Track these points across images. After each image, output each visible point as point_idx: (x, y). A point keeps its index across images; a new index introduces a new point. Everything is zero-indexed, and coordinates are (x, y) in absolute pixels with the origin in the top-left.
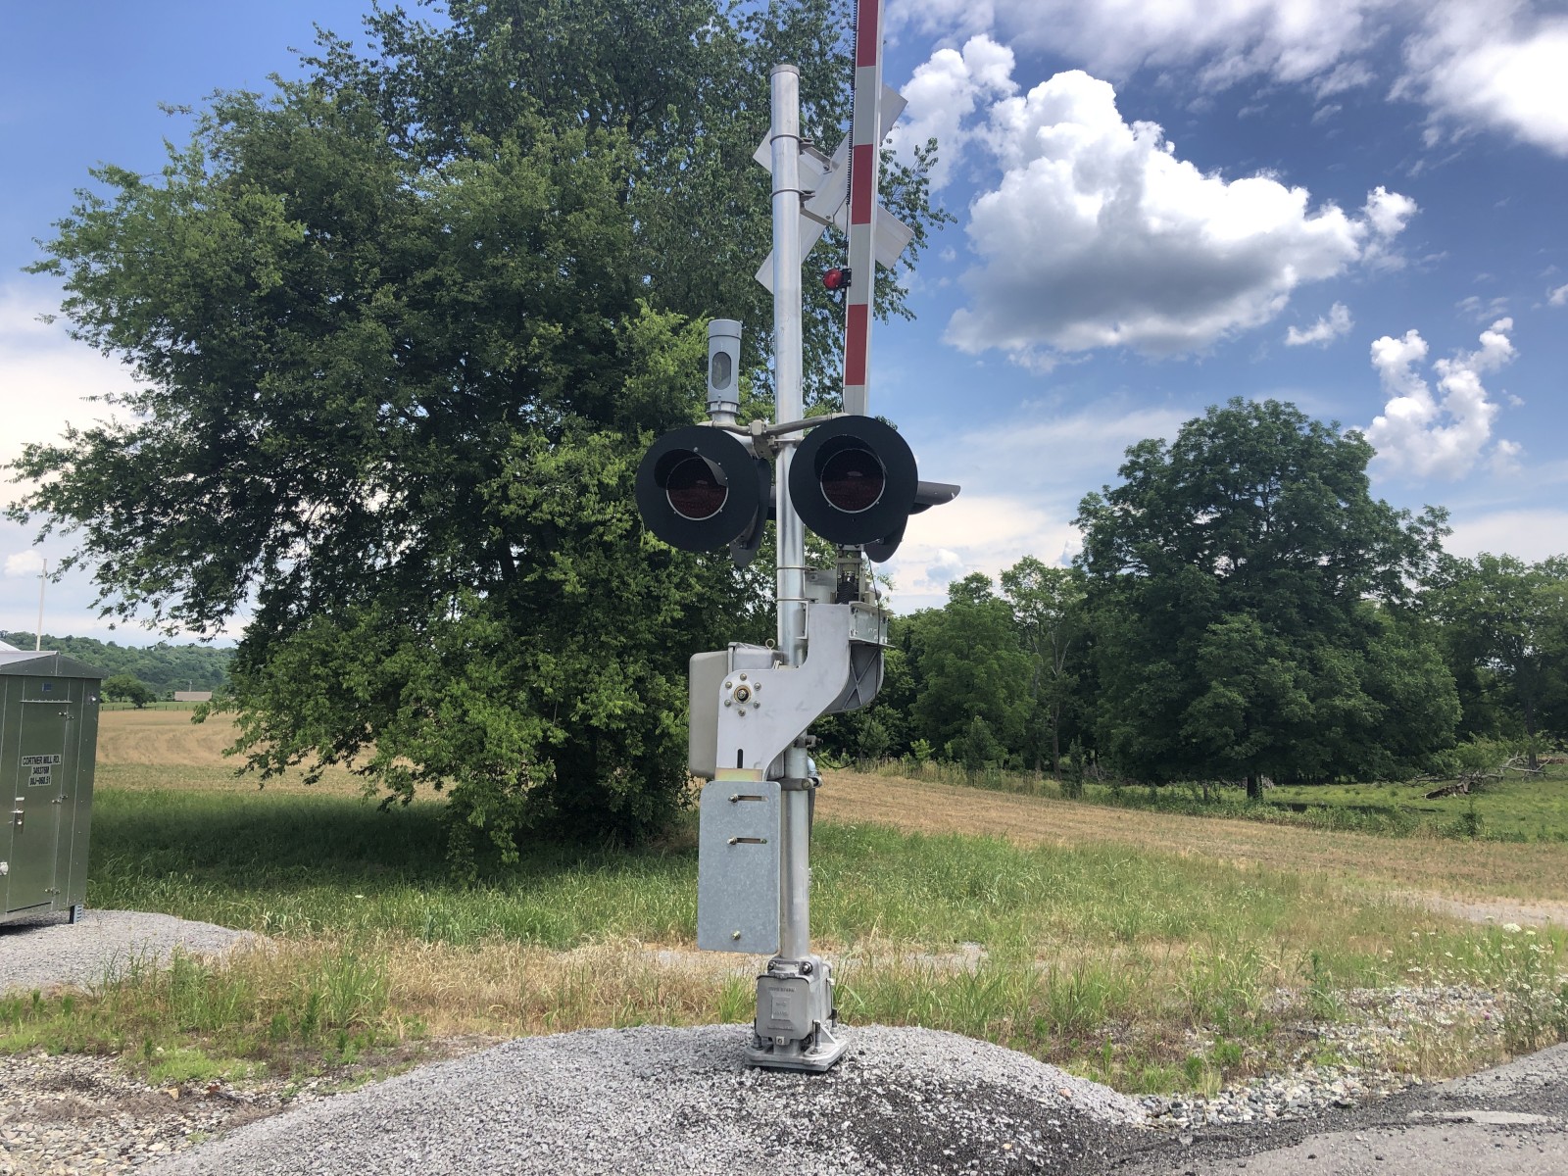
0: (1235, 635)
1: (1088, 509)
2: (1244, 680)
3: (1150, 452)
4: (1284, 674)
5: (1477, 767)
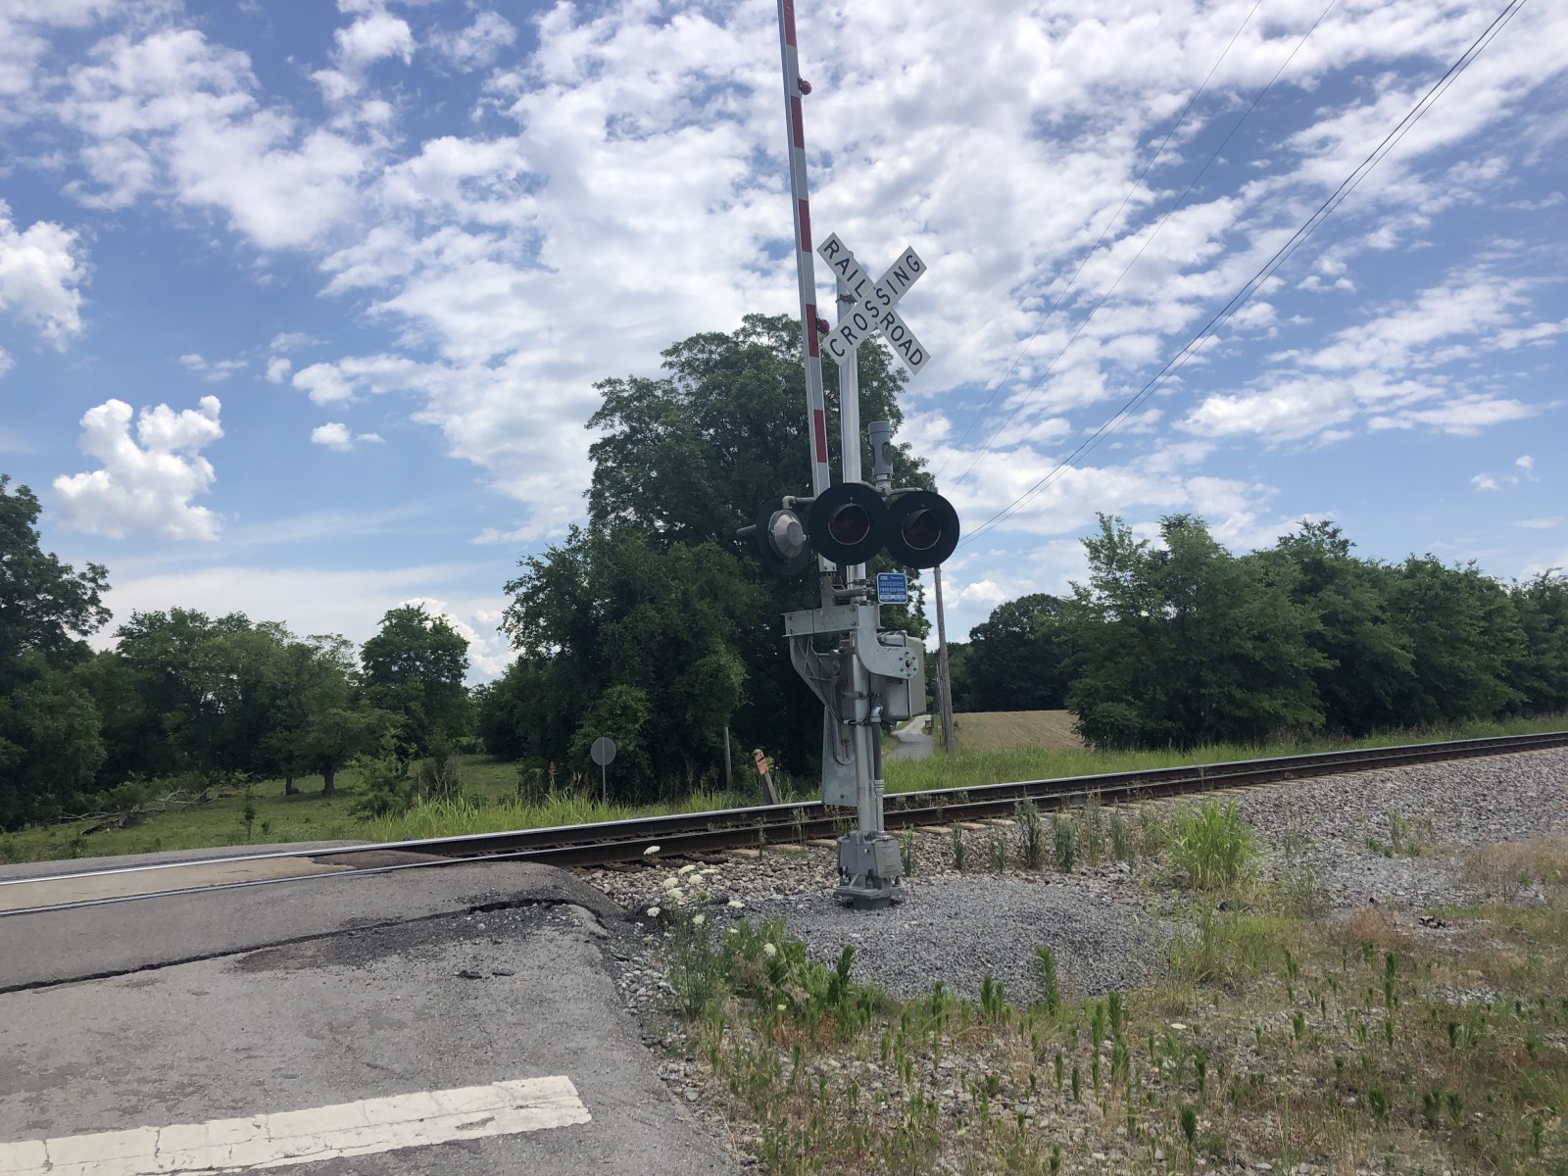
5: (135, 802)
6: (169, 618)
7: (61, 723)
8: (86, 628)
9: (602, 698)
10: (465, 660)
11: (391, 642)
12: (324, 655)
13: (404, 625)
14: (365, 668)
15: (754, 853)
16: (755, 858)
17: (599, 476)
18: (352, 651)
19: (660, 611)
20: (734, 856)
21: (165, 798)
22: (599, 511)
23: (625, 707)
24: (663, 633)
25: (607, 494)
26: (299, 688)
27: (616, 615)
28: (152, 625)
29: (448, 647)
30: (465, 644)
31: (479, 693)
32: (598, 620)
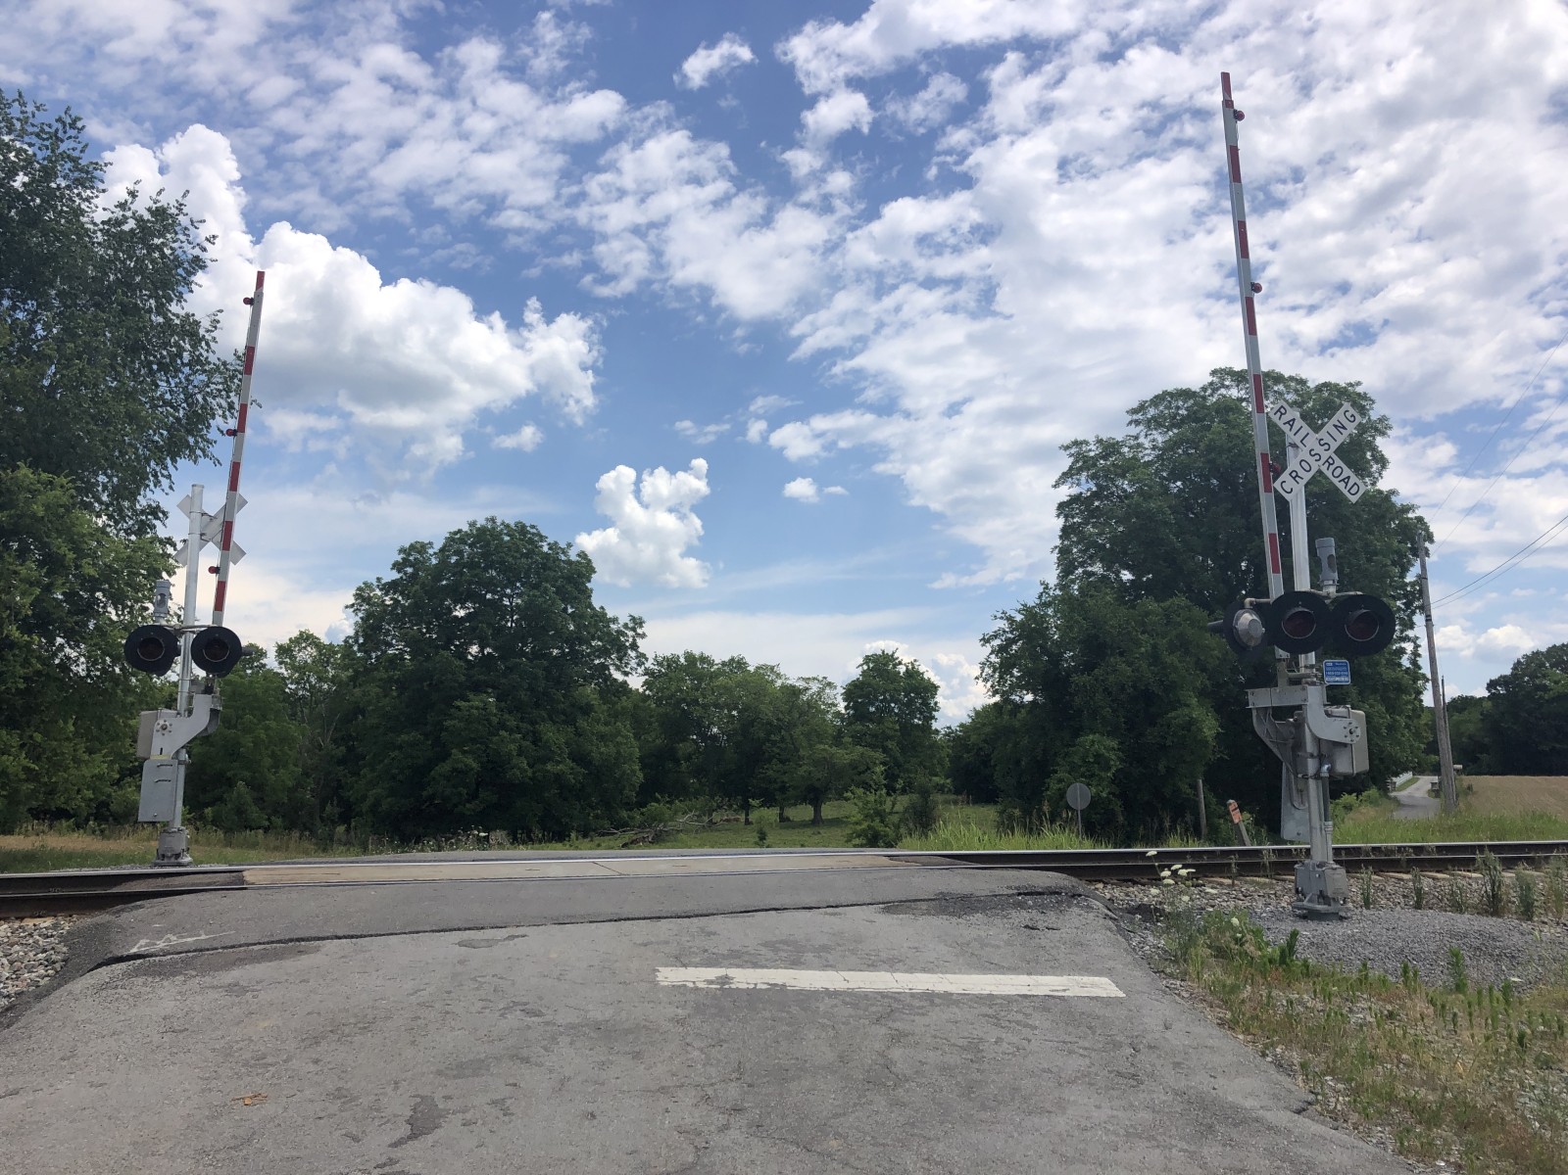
0: (475, 711)
1: (362, 596)
2: (479, 749)
3: (419, 552)
4: (509, 744)
5: (661, 821)
6: (682, 660)
7: (612, 750)
8: (628, 670)
9: (1074, 746)
10: (936, 703)
11: (869, 685)
12: (812, 696)
13: (880, 666)
14: (846, 708)
15: (1228, 881)
16: (1229, 886)
17: (1066, 532)
18: (835, 692)
19: (1130, 664)
20: (1210, 882)
21: (682, 819)
22: (1067, 565)
23: (1098, 756)
24: (1134, 687)
25: (1075, 550)
26: (792, 725)
27: (1089, 668)
28: (669, 666)
29: (919, 691)
30: (935, 688)
31: (947, 734)
32: (1069, 672)
